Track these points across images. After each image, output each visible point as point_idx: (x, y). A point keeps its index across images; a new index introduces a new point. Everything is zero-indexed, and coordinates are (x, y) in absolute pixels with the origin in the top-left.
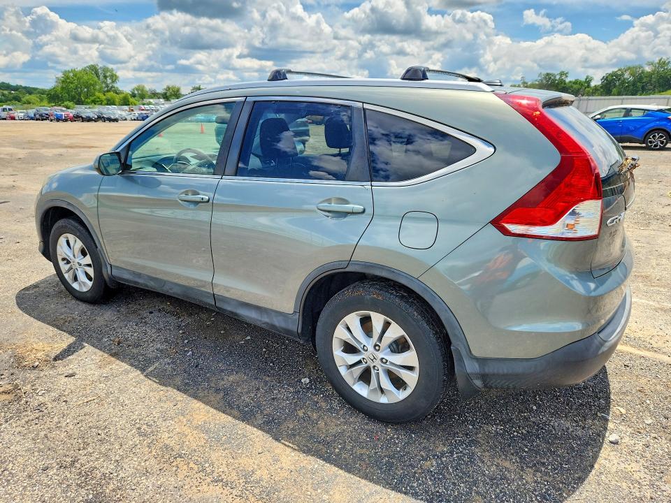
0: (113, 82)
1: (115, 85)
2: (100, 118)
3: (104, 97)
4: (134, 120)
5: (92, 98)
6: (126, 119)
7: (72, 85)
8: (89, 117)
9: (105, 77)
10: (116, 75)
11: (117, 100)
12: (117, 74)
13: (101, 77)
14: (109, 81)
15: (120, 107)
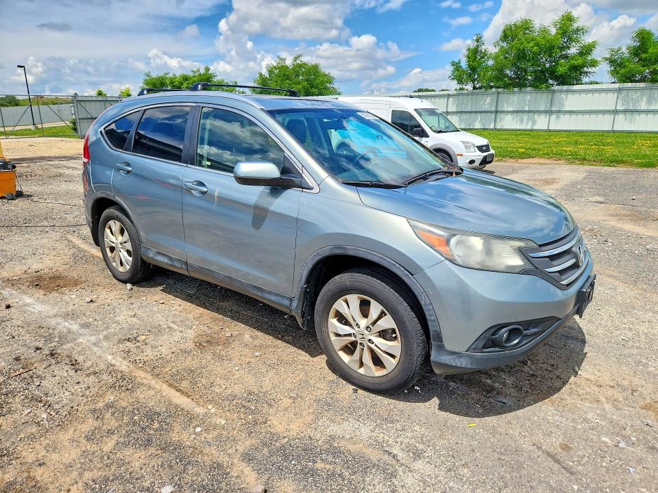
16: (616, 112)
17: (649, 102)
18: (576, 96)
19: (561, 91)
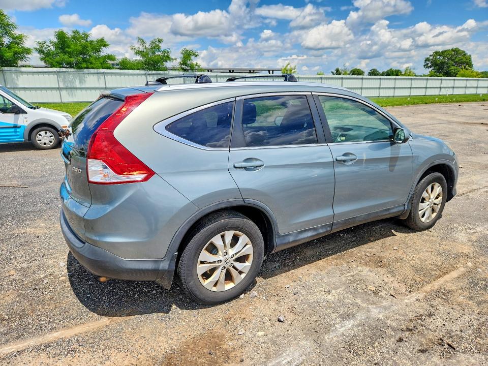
16: (59, 89)
17: (80, 82)
18: (25, 76)
19: (11, 72)
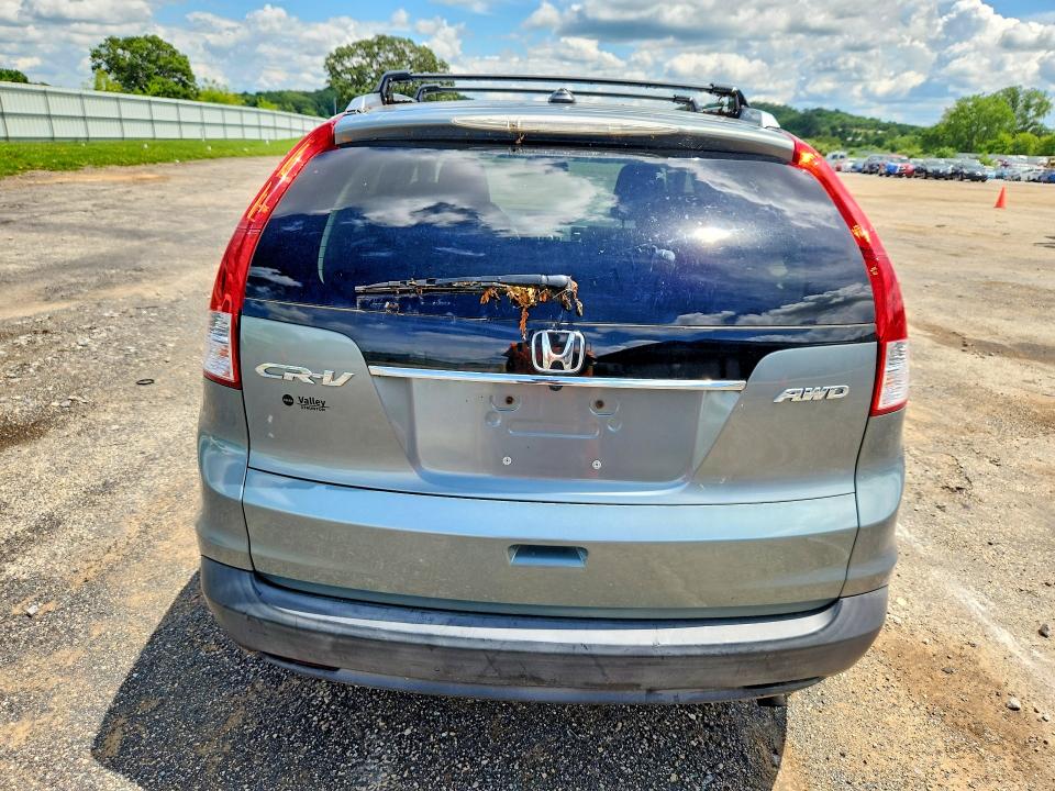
0: (1038, 115)
1: (1040, 120)
2: (956, 175)
3: (1012, 141)
4: (1034, 180)
5: (990, 142)
6: (1019, 179)
7: (964, 122)
8: (937, 172)
9: (1027, 107)
10: (1047, 104)
11: (1033, 146)
12: (1051, 102)
13: (1020, 106)
14: (1032, 112)
15: (1032, 158)
